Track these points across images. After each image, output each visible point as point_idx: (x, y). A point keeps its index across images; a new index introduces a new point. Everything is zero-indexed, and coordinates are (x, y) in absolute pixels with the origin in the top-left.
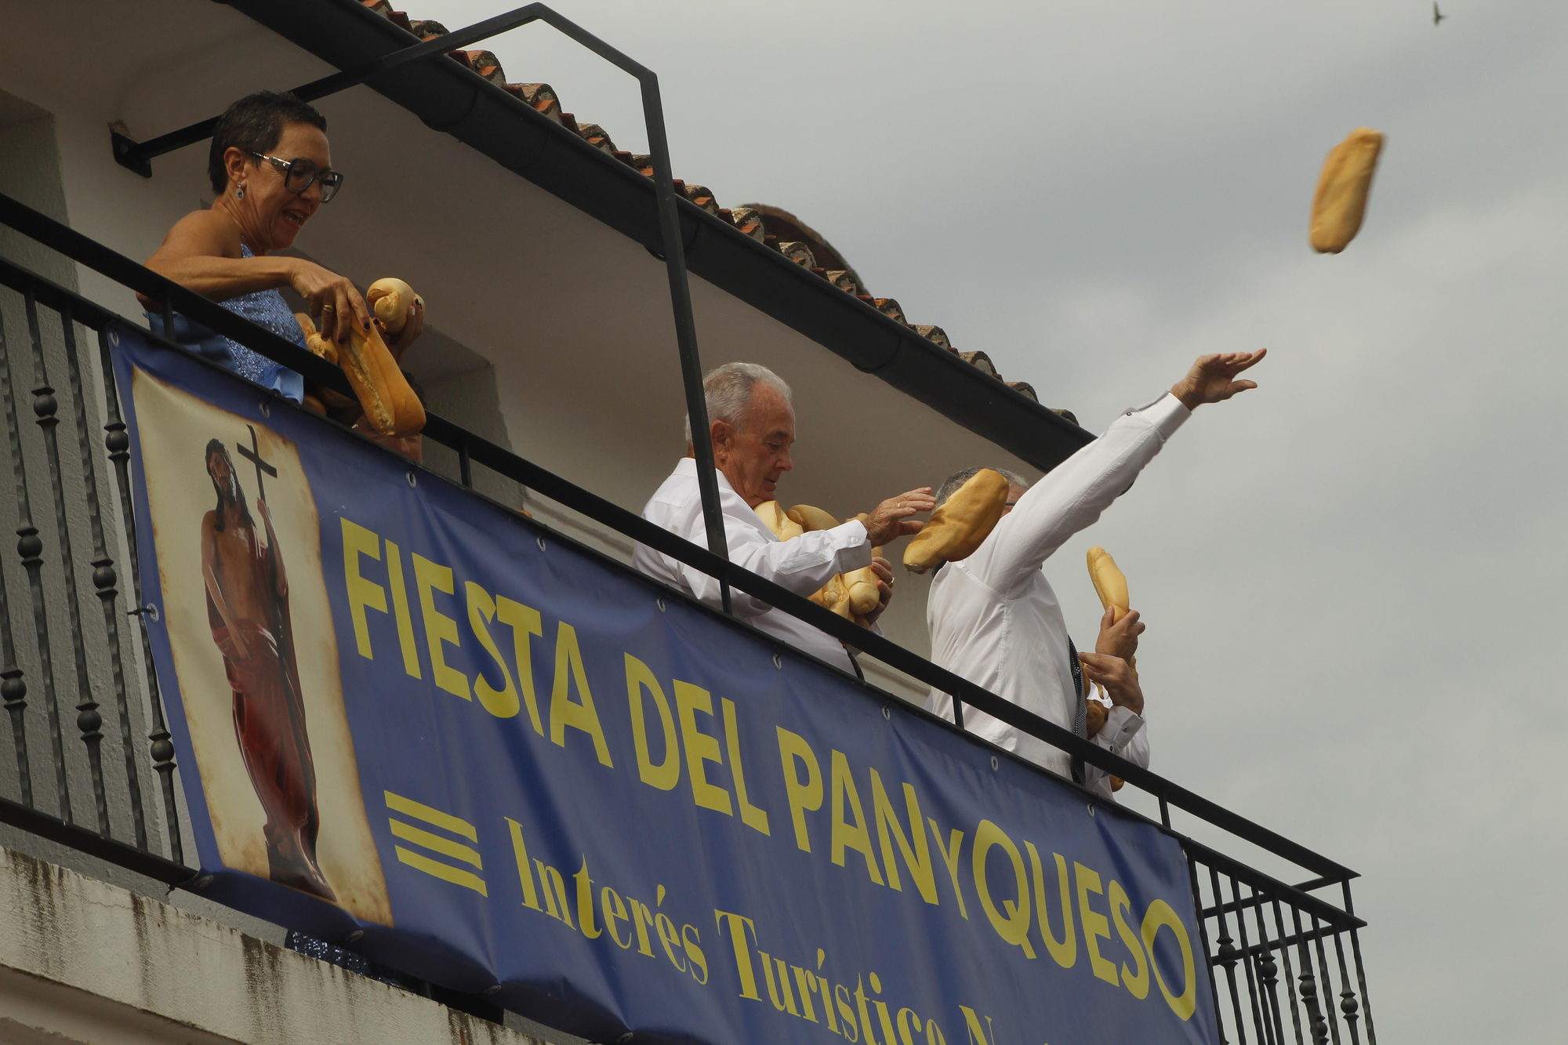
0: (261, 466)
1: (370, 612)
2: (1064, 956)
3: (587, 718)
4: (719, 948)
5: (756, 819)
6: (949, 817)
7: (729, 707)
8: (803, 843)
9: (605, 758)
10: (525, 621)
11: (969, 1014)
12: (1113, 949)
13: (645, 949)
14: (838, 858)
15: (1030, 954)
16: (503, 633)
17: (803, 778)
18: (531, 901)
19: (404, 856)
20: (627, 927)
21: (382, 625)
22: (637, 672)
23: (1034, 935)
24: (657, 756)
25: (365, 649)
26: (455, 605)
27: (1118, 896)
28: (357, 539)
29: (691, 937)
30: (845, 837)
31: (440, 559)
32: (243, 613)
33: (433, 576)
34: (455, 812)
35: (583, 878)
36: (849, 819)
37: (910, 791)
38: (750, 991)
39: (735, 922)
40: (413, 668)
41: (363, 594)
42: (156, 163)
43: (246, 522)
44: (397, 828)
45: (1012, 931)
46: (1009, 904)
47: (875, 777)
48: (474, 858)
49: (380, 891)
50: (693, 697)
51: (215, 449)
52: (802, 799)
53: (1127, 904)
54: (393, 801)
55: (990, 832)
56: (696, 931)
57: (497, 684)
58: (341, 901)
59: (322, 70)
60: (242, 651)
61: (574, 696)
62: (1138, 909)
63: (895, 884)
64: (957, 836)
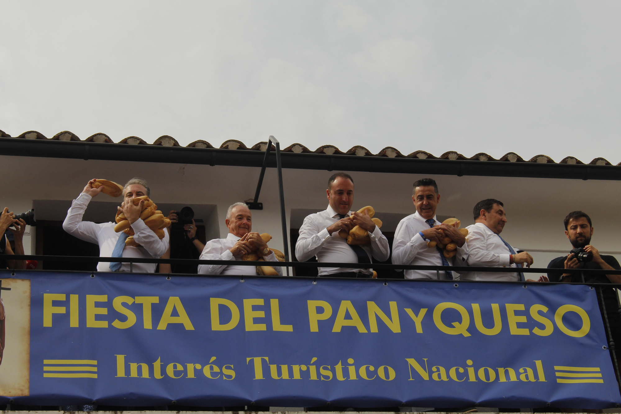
1: (54, 314)
2: (492, 332)
3: (184, 320)
7: (275, 301)
8: (315, 330)
9: (189, 328)
10: (150, 300)
11: (412, 362)
13: (191, 376)
14: (337, 328)
15: (467, 334)
17: (320, 311)
18: (121, 375)
20: (181, 372)
22: (215, 303)
23: (472, 328)
24: (225, 322)
25: (48, 325)
27: (536, 309)
29: (228, 368)
30: (343, 324)
33: (96, 299)
35: (157, 365)
36: (348, 316)
37: (393, 303)
38: (260, 377)
40: (74, 325)
41: (52, 311)
44: (46, 369)
45: (455, 331)
46: (455, 324)
47: (371, 303)
48: (93, 369)
52: (318, 318)
53: (545, 309)
54: (50, 362)
55: (446, 305)
56: (232, 366)
57: (125, 321)
61: (175, 313)
62: (553, 308)
63: (375, 331)
64: (424, 310)
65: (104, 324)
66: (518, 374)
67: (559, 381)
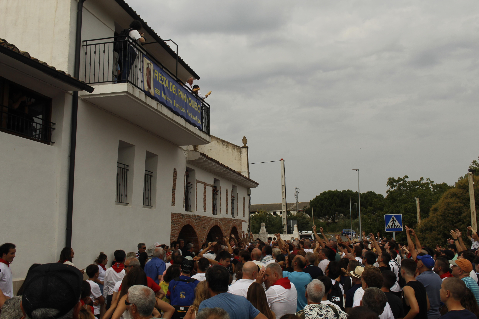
0: (151, 65)
1: (156, 76)
2: (193, 107)
3: (168, 86)
4: (173, 102)
5: (176, 94)
6: (188, 97)
7: (176, 87)
8: (179, 97)
9: (168, 89)
10: (165, 79)
11: (187, 110)
12: (196, 107)
13: (169, 101)
14: (181, 98)
16: (163, 79)
17: (180, 92)
18: (163, 97)
19: (155, 92)
20: (168, 100)
21: (156, 77)
22: (171, 83)
23: (192, 105)
24: (171, 89)
25: (155, 78)
26: (161, 77)
27: (197, 104)
28: (156, 71)
30: (182, 97)
31: (160, 73)
32: (148, 74)
33: (160, 74)
34: (159, 90)
35: (166, 96)
36: (182, 96)
37: (186, 95)
38: (175, 105)
39: (174, 101)
40: (158, 80)
41: (155, 75)
42: (144, 45)
43: (149, 68)
44: (155, 90)
45: (190, 105)
46: (190, 103)
47: (184, 93)
48: (160, 93)
49: (154, 94)
50: (174, 86)
51: (148, 63)
52: (179, 94)
54: (155, 88)
55: (190, 98)
57: (163, 82)
58: (151, 94)
59: (155, 41)
60: (148, 76)
61: (167, 84)
62: (198, 105)
63: (184, 100)
64: (188, 98)
65: (160, 81)
66: (195, 118)
67: (198, 122)
